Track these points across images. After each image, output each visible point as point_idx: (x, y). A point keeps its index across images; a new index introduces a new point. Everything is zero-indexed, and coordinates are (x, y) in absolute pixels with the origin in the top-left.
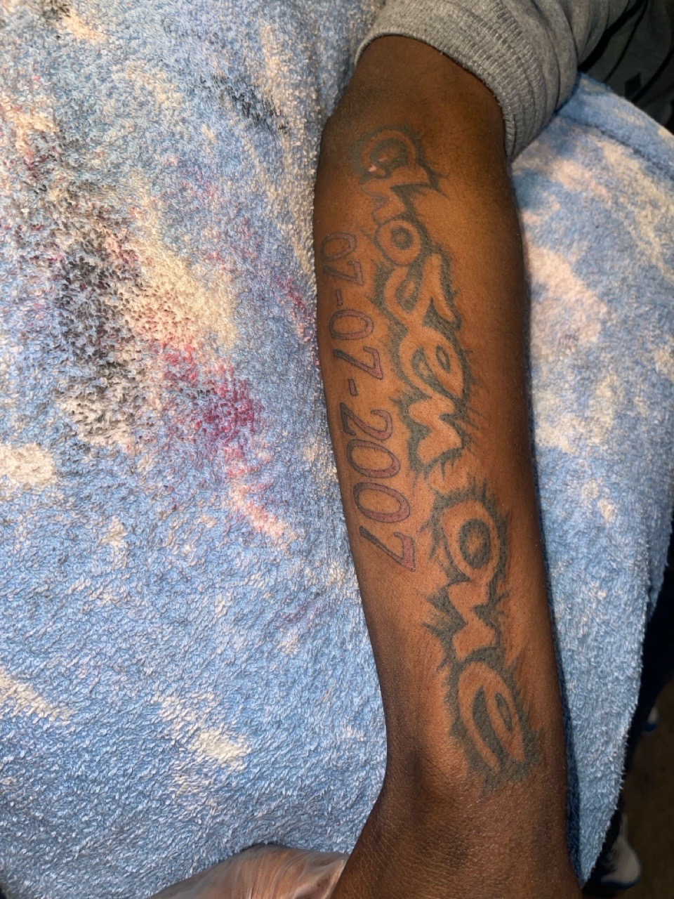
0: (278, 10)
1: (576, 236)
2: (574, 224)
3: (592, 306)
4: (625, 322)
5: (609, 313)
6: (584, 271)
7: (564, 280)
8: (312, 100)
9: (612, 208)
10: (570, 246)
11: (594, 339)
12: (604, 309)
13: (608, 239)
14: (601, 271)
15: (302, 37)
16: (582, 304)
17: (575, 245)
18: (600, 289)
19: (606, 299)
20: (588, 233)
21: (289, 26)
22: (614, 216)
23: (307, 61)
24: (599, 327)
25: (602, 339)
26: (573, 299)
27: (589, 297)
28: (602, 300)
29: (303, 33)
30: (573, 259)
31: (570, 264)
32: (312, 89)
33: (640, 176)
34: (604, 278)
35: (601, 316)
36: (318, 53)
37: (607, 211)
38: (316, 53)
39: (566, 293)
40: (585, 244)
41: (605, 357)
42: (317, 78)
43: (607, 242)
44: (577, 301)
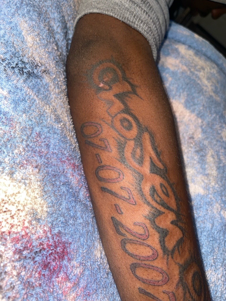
0: (26, 10)
1: (181, 91)
2: (178, 86)
3: (195, 121)
4: (209, 124)
5: (202, 122)
6: (188, 105)
7: (182, 112)
8: (56, 50)
9: (190, 75)
10: (180, 96)
11: (200, 136)
12: (200, 121)
13: (193, 89)
14: (194, 104)
15: (42, 21)
16: (191, 121)
17: (182, 94)
18: (196, 112)
19: (199, 116)
20: (185, 88)
21: (34, 17)
22: (192, 78)
23: (48, 31)
24: (200, 130)
25: (203, 135)
26: (188, 120)
27: (193, 117)
28: (198, 117)
29: (42, 18)
30: (183, 101)
31: (182, 104)
32: (54, 45)
33: (194, 57)
34: (196, 107)
35: (200, 124)
36: (52, 26)
37: (188, 76)
38: (51, 27)
39: (184, 118)
40: (185, 93)
41: (206, 143)
42: (54, 38)
43: (193, 90)
44: (189, 120)
